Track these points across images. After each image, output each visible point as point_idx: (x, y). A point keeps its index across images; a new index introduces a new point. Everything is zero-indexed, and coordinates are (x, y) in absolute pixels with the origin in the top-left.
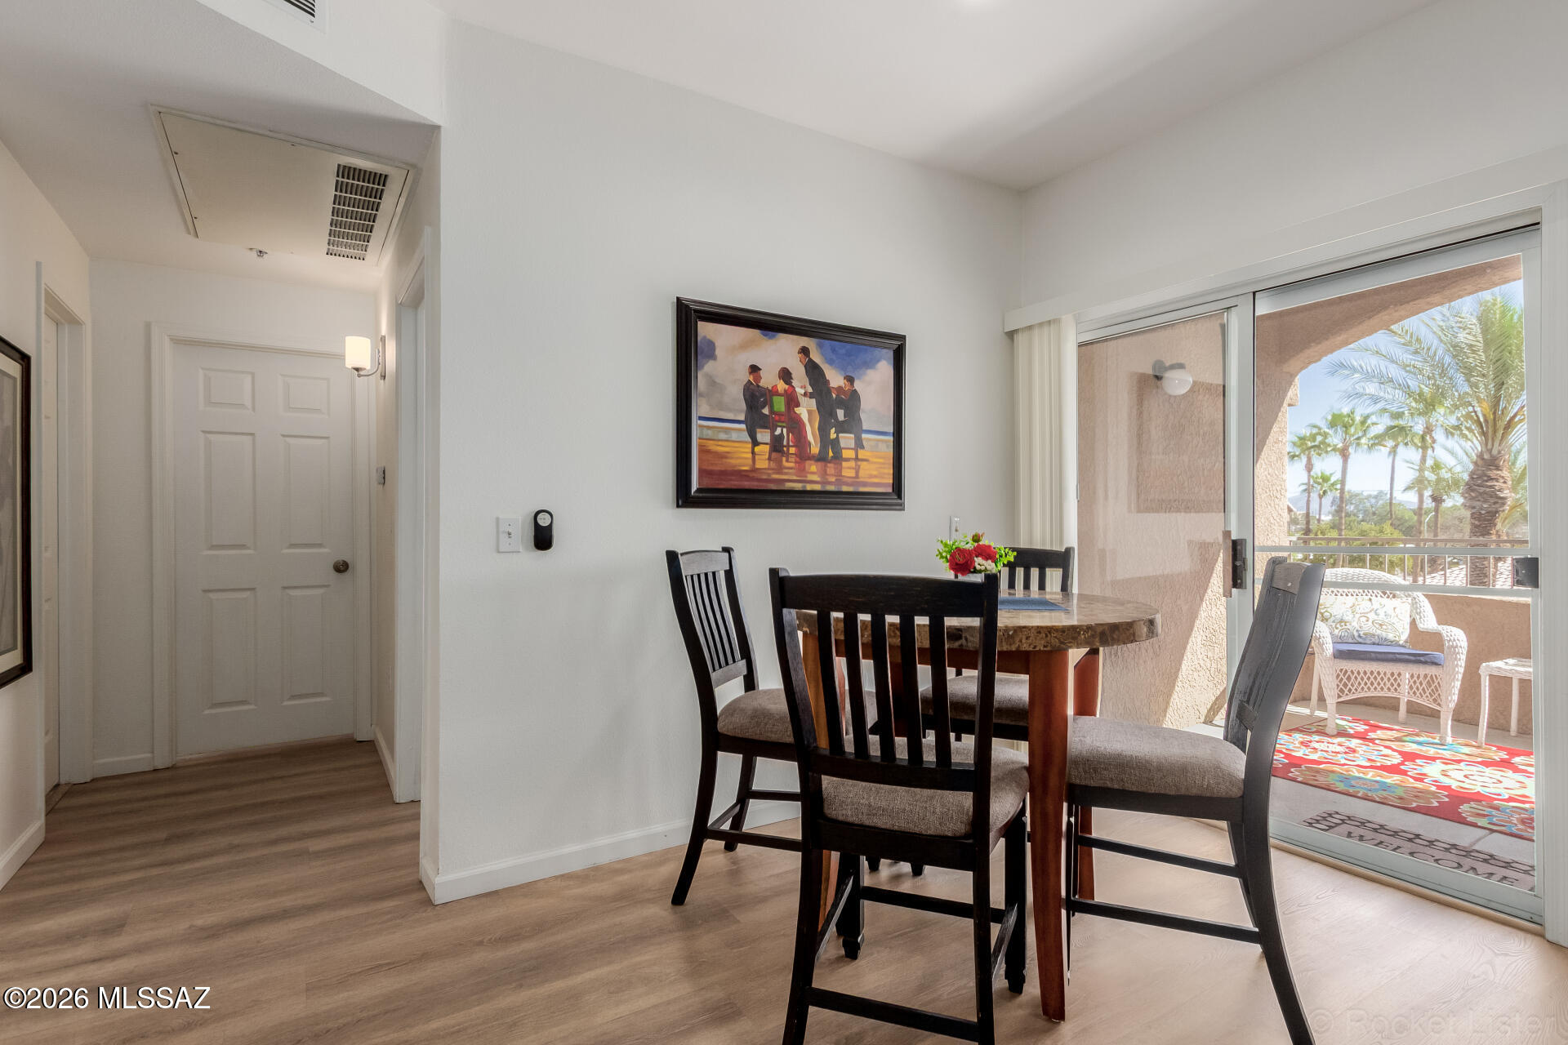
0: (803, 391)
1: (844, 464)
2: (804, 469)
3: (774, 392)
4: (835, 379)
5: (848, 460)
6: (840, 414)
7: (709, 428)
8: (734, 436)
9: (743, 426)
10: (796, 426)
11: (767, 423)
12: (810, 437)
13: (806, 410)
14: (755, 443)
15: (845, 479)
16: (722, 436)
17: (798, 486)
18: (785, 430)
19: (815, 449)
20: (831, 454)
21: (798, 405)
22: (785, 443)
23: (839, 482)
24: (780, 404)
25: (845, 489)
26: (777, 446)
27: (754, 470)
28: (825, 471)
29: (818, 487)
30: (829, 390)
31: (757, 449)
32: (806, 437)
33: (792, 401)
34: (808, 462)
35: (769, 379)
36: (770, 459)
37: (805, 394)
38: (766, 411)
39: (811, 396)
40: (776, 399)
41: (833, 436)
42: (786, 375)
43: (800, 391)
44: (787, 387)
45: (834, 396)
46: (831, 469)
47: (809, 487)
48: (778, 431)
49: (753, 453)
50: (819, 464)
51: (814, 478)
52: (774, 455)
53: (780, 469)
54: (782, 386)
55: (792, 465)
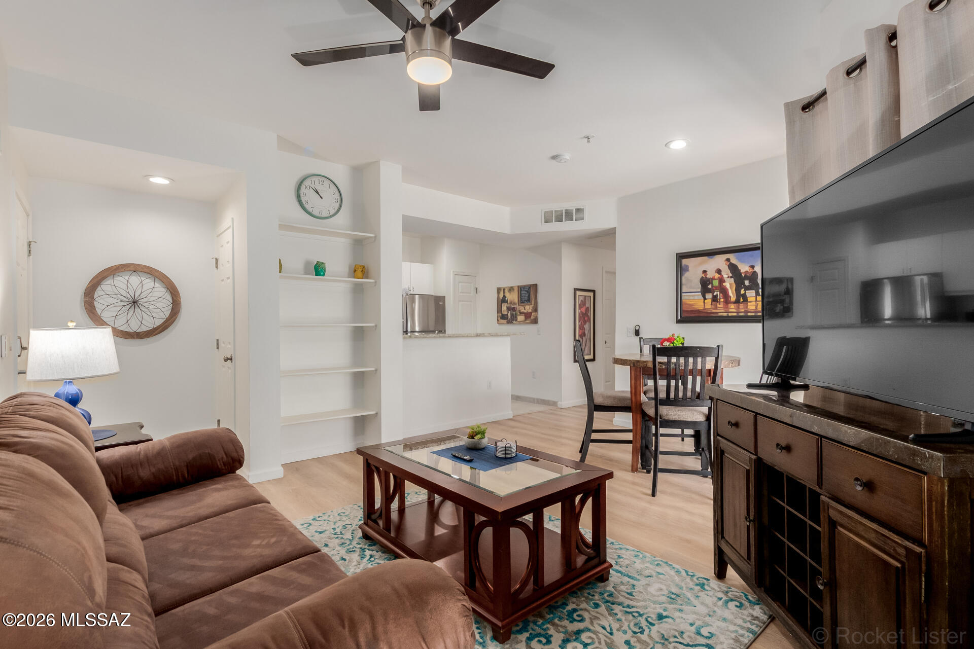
0: (727, 276)
1: (749, 304)
2: (727, 308)
3: (714, 279)
4: (744, 268)
5: (751, 302)
6: (747, 283)
7: (686, 296)
8: (696, 298)
9: (700, 293)
10: (724, 291)
11: (709, 291)
12: (731, 294)
13: (729, 284)
14: (705, 299)
15: (750, 310)
16: (692, 298)
17: (725, 314)
18: (718, 293)
19: (733, 298)
20: (741, 300)
21: (725, 282)
22: (718, 298)
23: (746, 312)
24: (716, 283)
25: (749, 314)
26: (715, 299)
27: (705, 309)
28: (739, 308)
29: (735, 314)
30: (740, 274)
31: (705, 301)
32: (728, 294)
33: (721, 280)
34: (729, 305)
35: (711, 274)
36: (711, 304)
37: (728, 277)
38: (710, 286)
39: (731, 277)
40: (714, 281)
41: (743, 292)
42: (719, 271)
43: (725, 276)
44: (719, 276)
45: (743, 275)
46: (741, 306)
47: (730, 314)
48: (715, 294)
49: (704, 302)
50: (735, 304)
51: (732, 309)
52: (713, 303)
53: (716, 308)
54: (717, 276)
55: (722, 306)
